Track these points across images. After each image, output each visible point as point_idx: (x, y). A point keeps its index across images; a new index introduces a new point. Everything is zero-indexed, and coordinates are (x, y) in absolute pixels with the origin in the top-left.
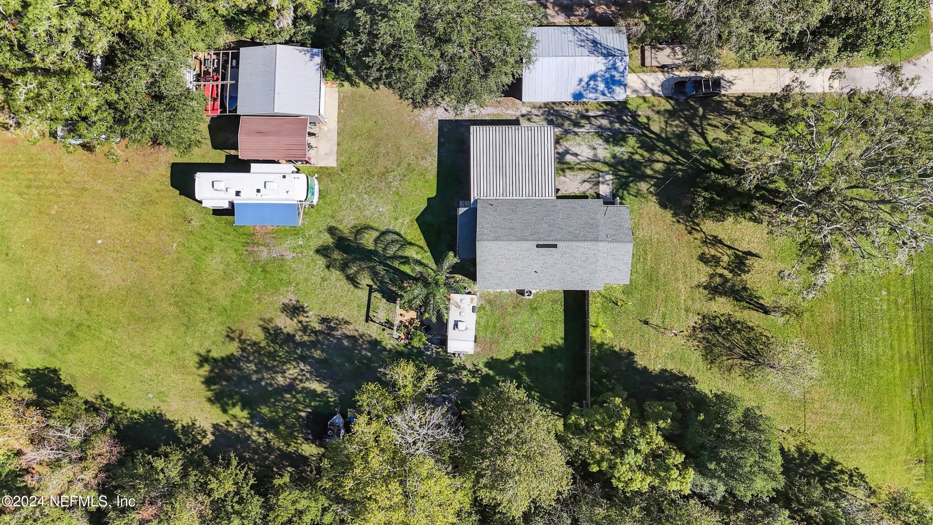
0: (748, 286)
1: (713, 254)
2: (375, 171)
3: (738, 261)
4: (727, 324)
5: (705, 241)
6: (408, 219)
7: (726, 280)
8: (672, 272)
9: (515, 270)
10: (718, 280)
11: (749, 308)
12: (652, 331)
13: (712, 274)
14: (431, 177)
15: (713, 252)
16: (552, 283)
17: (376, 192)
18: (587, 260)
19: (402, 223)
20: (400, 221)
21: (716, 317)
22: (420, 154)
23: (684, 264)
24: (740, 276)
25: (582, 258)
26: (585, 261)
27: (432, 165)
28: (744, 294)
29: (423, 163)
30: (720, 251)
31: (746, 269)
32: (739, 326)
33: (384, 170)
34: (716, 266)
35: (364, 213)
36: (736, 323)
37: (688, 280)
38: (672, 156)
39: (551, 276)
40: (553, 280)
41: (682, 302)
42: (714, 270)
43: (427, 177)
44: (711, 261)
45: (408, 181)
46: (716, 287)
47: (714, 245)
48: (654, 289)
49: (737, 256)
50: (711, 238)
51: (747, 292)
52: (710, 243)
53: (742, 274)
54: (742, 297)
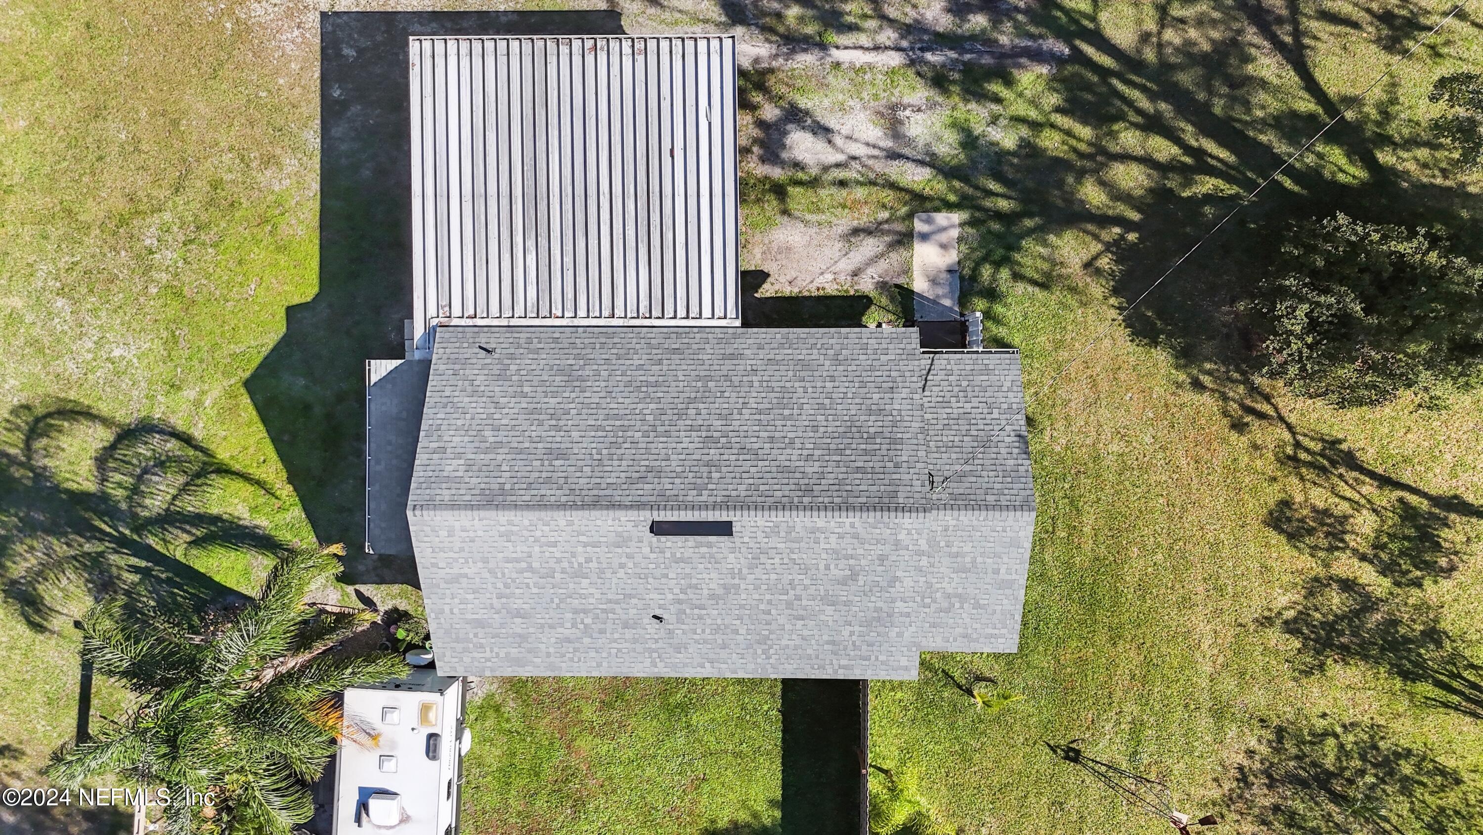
0: (1443, 625)
1: (1321, 505)
2: (91, 212)
3: (1412, 532)
4: (1363, 758)
5: (1294, 458)
6: (215, 391)
7: (1368, 604)
8: (1168, 578)
9: (576, 612)
10: (1336, 600)
11: (1446, 705)
12: (1096, 788)
13: (1316, 579)
14: (301, 231)
15: (1319, 497)
16: (723, 654)
17: (99, 286)
18: (854, 576)
19: (198, 403)
20: (190, 394)
21: (1325, 734)
22: (259, 144)
23: (1215, 546)
24: (1420, 586)
25: (834, 571)
26: (843, 582)
27: (300, 184)
28: (1429, 653)
29: (267, 176)
30: (1349, 493)
31: (1443, 562)
32: (1406, 768)
33: (121, 205)
34: (1331, 549)
35: (57, 366)
36: (1398, 755)
37: (1226, 603)
38: (1177, 140)
39: (717, 630)
40: (724, 646)
41: (1205, 683)
42: (1327, 566)
43: (284, 230)
44: (1311, 532)
45: (215, 245)
46: (1330, 627)
47: (1323, 470)
48: (1102, 638)
49: (1408, 513)
50: (1317, 447)
51: (1439, 645)
52: (1310, 465)
53: (1427, 583)
54: (1420, 664)
